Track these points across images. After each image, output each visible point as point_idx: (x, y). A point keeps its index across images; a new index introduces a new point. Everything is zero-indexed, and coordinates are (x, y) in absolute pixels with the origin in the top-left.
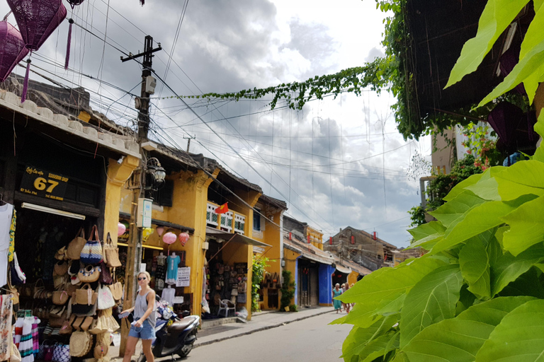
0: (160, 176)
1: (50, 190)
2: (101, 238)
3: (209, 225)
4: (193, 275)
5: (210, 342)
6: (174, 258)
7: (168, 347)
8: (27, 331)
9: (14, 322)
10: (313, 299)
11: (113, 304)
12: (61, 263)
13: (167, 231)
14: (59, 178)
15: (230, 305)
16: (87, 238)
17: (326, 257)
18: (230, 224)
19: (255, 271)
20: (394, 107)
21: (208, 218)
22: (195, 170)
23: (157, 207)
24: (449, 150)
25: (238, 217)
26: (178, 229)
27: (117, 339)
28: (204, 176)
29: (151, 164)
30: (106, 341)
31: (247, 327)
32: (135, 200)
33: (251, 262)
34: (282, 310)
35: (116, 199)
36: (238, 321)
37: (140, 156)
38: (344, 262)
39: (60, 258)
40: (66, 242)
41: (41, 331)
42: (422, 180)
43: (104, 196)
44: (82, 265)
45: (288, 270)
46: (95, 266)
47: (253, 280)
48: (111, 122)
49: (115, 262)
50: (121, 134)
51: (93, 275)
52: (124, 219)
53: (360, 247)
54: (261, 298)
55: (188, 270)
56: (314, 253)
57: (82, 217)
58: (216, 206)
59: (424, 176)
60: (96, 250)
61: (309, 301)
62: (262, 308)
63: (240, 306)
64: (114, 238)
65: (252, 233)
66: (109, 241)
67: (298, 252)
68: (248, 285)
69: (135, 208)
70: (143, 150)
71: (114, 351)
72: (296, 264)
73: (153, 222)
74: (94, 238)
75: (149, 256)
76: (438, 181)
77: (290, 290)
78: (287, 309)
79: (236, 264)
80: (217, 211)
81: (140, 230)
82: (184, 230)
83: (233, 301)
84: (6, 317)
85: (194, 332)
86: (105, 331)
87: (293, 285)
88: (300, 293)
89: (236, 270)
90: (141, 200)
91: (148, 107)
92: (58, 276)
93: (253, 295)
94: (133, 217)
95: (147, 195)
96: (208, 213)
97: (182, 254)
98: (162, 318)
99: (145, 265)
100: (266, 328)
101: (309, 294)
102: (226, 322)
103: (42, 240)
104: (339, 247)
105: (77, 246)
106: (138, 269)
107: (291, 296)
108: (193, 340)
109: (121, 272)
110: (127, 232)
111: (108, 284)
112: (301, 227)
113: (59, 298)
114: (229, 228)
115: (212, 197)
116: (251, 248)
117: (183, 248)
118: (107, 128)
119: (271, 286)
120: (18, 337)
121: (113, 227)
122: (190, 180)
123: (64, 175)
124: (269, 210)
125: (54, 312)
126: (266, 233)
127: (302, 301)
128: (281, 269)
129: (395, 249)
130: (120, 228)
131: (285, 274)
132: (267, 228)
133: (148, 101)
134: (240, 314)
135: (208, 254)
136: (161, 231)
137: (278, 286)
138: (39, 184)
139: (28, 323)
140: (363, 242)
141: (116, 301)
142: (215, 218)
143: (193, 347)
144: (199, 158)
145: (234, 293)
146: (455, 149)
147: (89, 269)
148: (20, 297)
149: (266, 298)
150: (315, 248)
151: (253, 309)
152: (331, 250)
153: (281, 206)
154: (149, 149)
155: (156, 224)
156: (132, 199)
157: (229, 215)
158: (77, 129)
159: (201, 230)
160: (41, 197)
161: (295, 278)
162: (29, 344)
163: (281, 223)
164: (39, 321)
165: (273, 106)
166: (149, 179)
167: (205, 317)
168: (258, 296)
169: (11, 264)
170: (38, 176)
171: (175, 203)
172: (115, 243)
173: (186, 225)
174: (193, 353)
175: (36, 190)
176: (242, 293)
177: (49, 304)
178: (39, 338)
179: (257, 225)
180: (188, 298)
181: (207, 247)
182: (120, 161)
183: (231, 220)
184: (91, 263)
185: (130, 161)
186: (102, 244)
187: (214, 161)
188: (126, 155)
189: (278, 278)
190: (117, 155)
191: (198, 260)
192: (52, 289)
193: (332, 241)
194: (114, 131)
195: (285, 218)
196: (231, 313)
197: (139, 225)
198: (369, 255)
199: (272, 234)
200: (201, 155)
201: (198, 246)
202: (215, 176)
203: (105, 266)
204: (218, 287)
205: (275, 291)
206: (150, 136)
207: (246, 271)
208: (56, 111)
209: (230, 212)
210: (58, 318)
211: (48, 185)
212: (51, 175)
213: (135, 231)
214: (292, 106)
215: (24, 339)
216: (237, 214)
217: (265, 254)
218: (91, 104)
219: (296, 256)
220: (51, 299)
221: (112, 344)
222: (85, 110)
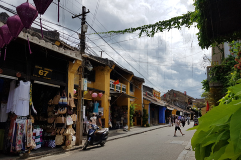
0: (91, 68)
1: (45, 75)
2: (67, 96)
3: (111, 89)
4: (105, 110)
5: (113, 139)
6: (97, 104)
7: (96, 141)
8: (38, 134)
9: (33, 131)
10: (157, 122)
11: (73, 123)
12: (50, 106)
13: (93, 92)
14: (49, 70)
15: (121, 124)
16: (61, 95)
17: (162, 103)
18: (120, 89)
19: (131, 109)
20: (197, 34)
21: (110, 86)
22: (104, 66)
23: (89, 82)
24: (220, 54)
25: (123, 86)
26: (98, 91)
27: (74, 138)
28: (108, 68)
29: (86, 63)
30: (70, 138)
31: (128, 133)
32: (80, 79)
33: (129, 105)
34: (143, 126)
35: (72, 80)
36: (124, 130)
37: (82, 60)
38: (170, 105)
39: (50, 104)
40: (52, 97)
41: (43, 134)
42: (208, 68)
43: (67, 77)
44: (59, 107)
45: (145, 109)
46: (65, 107)
47: (130, 113)
48: (69, 45)
49: (73, 106)
50: (73, 50)
51: (64, 111)
52: (76, 87)
53: (177, 99)
54: (134, 121)
55: (102, 109)
56: (157, 101)
57: (59, 87)
58: (114, 81)
59: (209, 66)
60: (65, 100)
61: (155, 122)
62: (134, 125)
63: (125, 124)
64: (72, 95)
65: (129, 93)
66: (70, 96)
67: (149, 101)
68: (128, 115)
69: (80, 82)
70: (83, 57)
71: (73, 143)
72: (149, 106)
73: (88, 88)
74: (64, 95)
75: (86, 103)
76: (215, 68)
77: (146, 117)
78: (145, 125)
79: (123, 106)
80: (114, 83)
81: (83, 91)
82: (100, 92)
83: (122, 122)
84: (30, 129)
85: (107, 135)
86: (70, 134)
87: (148, 115)
88: (151, 119)
89: (123, 109)
90: (83, 79)
91: (84, 38)
92: (49, 111)
93: (130, 120)
94: (80, 86)
95: (85, 77)
96: (111, 84)
97: (100, 102)
98: (93, 129)
99: (85, 107)
100: (137, 134)
101: (155, 119)
102: (119, 131)
103: (42, 96)
104: (168, 99)
105: (57, 99)
106: (82, 109)
107: (147, 120)
108: (106, 138)
109: (75, 109)
110: (77, 92)
111: (70, 115)
112: (151, 90)
113: (50, 120)
114: (120, 91)
115: (111, 78)
116: (129, 99)
117: (100, 99)
118: (68, 48)
119: (138, 116)
120: (34, 137)
121: (72, 91)
122: (103, 70)
123: (50, 69)
124: (137, 82)
125: (48, 127)
126: (135, 93)
127: (151, 122)
128: (142, 109)
129: (193, 99)
130: (74, 91)
131: (144, 110)
132: (136, 91)
133: (84, 36)
134: (125, 127)
135: (111, 102)
136: (91, 92)
137: (141, 116)
138: (40, 72)
139: (38, 131)
140: (179, 96)
141: (74, 122)
142: (113, 86)
143: (106, 141)
144: (106, 60)
145: (122, 118)
146: (224, 53)
147: (62, 108)
148: (35, 120)
149: (136, 121)
150: (157, 99)
151: (131, 126)
152: (164, 100)
153: (143, 81)
154: (85, 57)
155: (89, 89)
157: (119, 85)
158: (56, 49)
159: (107, 91)
160: (41, 78)
161: (148, 112)
162: (39, 140)
163: (142, 89)
164: (42, 130)
165: (140, 36)
166: (86, 70)
167: (110, 129)
168: (132, 120)
169: (31, 107)
170: (40, 69)
171: (96, 80)
172: (73, 97)
173: (101, 90)
174: (106, 144)
175: (39, 75)
176: (126, 119)
177: (46, 123)
178: (42, 137)
179: (131, 90)
180: (103, 120)
181: (110, 99)
182: (74, 62)
183: (120, 87)
185: (78, 62)
186: (67, 98)
187: (112, 61)
188: (76, 60)
189: (141, 112)
190: (73, 59)
191: (106, 105)
192: (47, 117)
193: (165, 95)
194: (70, 49)
195: (143, 86)
196: (121, 127)
197: (82, 90)
198: (181, 102)
199: (138, 92)
200: (107, 59)
201: (107, 98)
202: (113, 68)
203: (69, 107)
204: (115, 116)
205: (140, 118)
206: (85, 51)
207: (127, 109)
208: (46, 41)
209: (120, 84)
210: (50, 129)
211: (44, 73)
212: (45, 69)
213: (81, 92)
214: (148, 35)
215: (37, 137)
216: (122, 85)
217: (135, 102)
218: (60, 37)
219: (149, 103)
220: (47, 121)
221: (72, 140)
222: (58, 40)
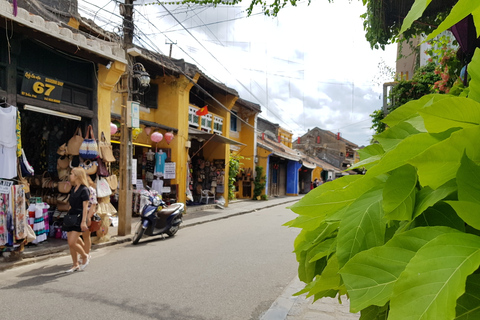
0: (146, 81)
1: (48, 93)
2: (97, 137)
3: (191, 126)
4: (179, 168)
5: (194, 224)
6: (161, 155)
7: (158, 228)
8: (39, 214)
9: (27, 207)
10: (282, 190)
11: (111, 193)
12: (63, 157)
13: (155, 131)
14: (55, 82)
15: (211, 195)
16: (84, 137)
17: (294, 155)
18: (210, 125)
19: (231, 166)
20: (364, 16)
21: (190, 120)
22: (177, 75)
23: (144, 109)
24: (414, 57)
25: (217, 119)
26: (164, 130)
27: (115, 221)
28: (186, 81)
29: (136, 69)
30: (106, 223)
31: (225, 213)
32: (124, 103)
33: (228, 158)
34: (255, 199)
35: (107, 100)
36: (217, 207)
37: (126, 62)
38: (310, 159)
39: (62, 154)
40: (66, 139)
41: (51, 215)
42: (385, 86)
43: (96, 99)
44: (81, 160)
45: (260, 166)
46: (93, 161)
47: (230, 174)
48: (98, 28)
49: (110, 158)
50: (107, 40)
51: (93, 167)
52: (115, 119)
53: (325, 146)
54: (237, 189)
55: (174, 165)
56: (283, 151)
57: (79, 118)
58: (197, 109)
59: (388, 81)
60: (92, 147)
61: (277, 191)
62: (237, 197)
63: (218, 195)
64: (108, 137)
65: (229, 134)
66: (104, 139)
67: (269, 150)
68: (226, 178)
69: (124, 110)
70: (129, 56)
71: (114, 231)
72: (268, 160)
73: (141, 122)
74: (90, 137)
75: (139, 152)
76: (400, 86)
77: (262, 182)
78: (259, 198)
79: (215, 160)
80: (199, 113)
81: (130, 130)
82: (168, 130)
83: (213, 191)
84: (20, 203)
85: (180, 216)
86: (105, 215)
87: (264, 178)
88: (270, 185)
89: (215, 165)
90: (129, 103)
91: (132, 13)
92: (61, 169)
93: (230, 187)
94: (123, 119)
95: (134, 98)
96: (190, 115)
97: (168, 151)
98: (153, 205)
99: (135, 160)
100: (240, 214)
101: (278, 186)
102: (207, 208)
103: (45, 137)
104: (306, 145)
105: (76, 144)
106: (130, 164)
107: (262, 188)
108: (179, 223)
109: (115, 166)
110: (119, 131)
111: (104, 176)
112: (274, 127)
113: (64, 187)
114: (209, 129)
115: (192, 101)
116: (228, 147)
117: (169, 146)
118: (96, 35)
119: (246, 179)
120: (32, 220)
121: (106, 127)
122: (174, 84)
123: (60, 79)
124: (245, 112)
125: (61, 199)
126: (242, 133)
127: (272, 192)
128: (254, 165)
129: (357, 147)
130: (112, 128)
131: (257, 169)
132: (242, 129)
133: (132, 8)
134: (219, 202)
135: (191, 151)
136: (149, 130)
137: (251, 180)
138: (37, 87)
139: (40, 208)
140: (328, 141)
141: (113, 191)
142: (196, 120)
143: (179, 228)
144: (181, 63)
145: (214, 184)
146: (419, 56)
147: (88, 164)
148: (31, 187)
149: (241, 189)
150: (285, 147)
151: (230, 198)
152: (299, 148)
153: (257, 109)
154: (135, 55)
155: (144, 124)
156: (121, 102)
157: (208, 117)
158: (68, 36)
159: (184, 130)
160: (40, 99)
161: (266, 172)
162: (41, 225)
163: (256, 124)
164: (48, 206)
165: (250, 13)
166: (136, 82)
167: (189, 204)
168: (234, 187)
169: (20, 159)
170: (36, 80)
171: (161, 105)
172: (109, 141)
173: (171, 126)
174: (179, 232)
175: (35, 94)
176: (220, 185)
177: (55, 192)
178: (50, 220)
179: (234, 127)
180: (175, 188)
181: (189, 146)
182: (109, 66)
183: (210, 121)
184: (89, 158)
185: (117, 67)
186: (97, 142)
187: (194, 66)
188: (113, 61)
189: (252, 173)
190: (105, 61)
191: (182, 158)
192: (57, 179)
193: (300, 140)
194: (102, 37)
195: (259, 119)
196: (211, 201)
197: (129, 126)
198: (332, 153)
199: (246, 134)
200: (182, 60)
201: (182, 144)
202: (195, 81)
203: (102, 162)
204: (200, 180)
205: (249, 183)
206: (134, 42)
207: (224, 166)
208: (47, 18)
209: (210, 114)
210: (65, 204)
211: (46, 89)
212: (47, 80)
213: (126, 131)
214: (267, 13)
215: (37, 221)
216: (215, 116)
217: (241, 152)
218: (79, 11)
219: (268, 154)
220: (56, 189)
221: (112, 225)
222: (74, 16)
